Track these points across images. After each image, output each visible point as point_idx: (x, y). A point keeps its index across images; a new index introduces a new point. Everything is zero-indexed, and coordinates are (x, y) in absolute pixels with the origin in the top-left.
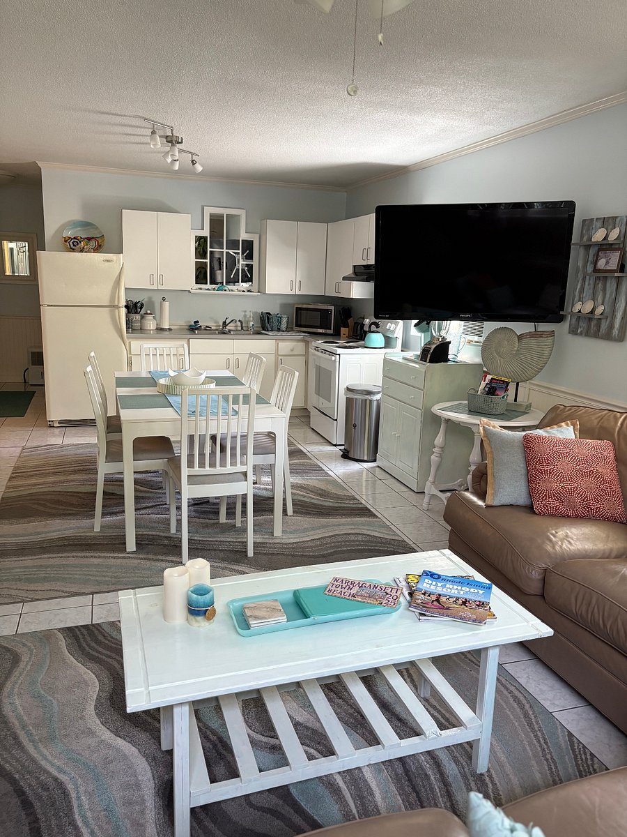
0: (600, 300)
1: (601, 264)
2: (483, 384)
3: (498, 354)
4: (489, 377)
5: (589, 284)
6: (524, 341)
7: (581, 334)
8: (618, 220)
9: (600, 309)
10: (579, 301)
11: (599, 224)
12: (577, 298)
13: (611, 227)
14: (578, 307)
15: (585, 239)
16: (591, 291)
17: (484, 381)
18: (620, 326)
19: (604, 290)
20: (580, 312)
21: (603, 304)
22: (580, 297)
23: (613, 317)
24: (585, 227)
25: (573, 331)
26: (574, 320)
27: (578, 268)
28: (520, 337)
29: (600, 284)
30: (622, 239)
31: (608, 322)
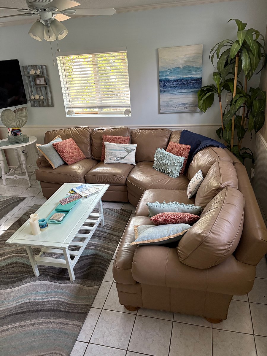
0: (40, 94)
1: (38, 82)
2: (10, 132)
3: (9, 119)
4: (11, 129)
5: (34, 89)
6: (17, 113)
7: (37, 106)
8: (38, 66)
9: (42, 97)
10: (32, 95)
11: (30, 68)
12: (31, 94)
13: (35, 69)
14: (33, 97)
15: (26, 73)
16: (36, 91)
17: (9, 131)
18: (51, 102)
19: (41, 90)
20: (34, 99)
21: (42, 95)
22: (32, 94)
23: (48, 100)
24: (25, 69)
25: (33, 106)
26: (32, 102)
27: (27, 84)
28: (15, 112)
29: (39, 89)
30: (42, 73)
31: (46, 101)
